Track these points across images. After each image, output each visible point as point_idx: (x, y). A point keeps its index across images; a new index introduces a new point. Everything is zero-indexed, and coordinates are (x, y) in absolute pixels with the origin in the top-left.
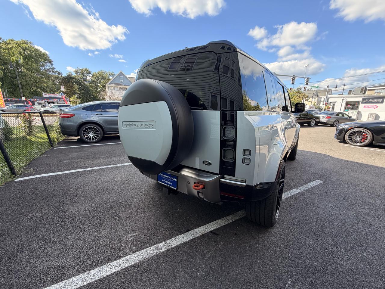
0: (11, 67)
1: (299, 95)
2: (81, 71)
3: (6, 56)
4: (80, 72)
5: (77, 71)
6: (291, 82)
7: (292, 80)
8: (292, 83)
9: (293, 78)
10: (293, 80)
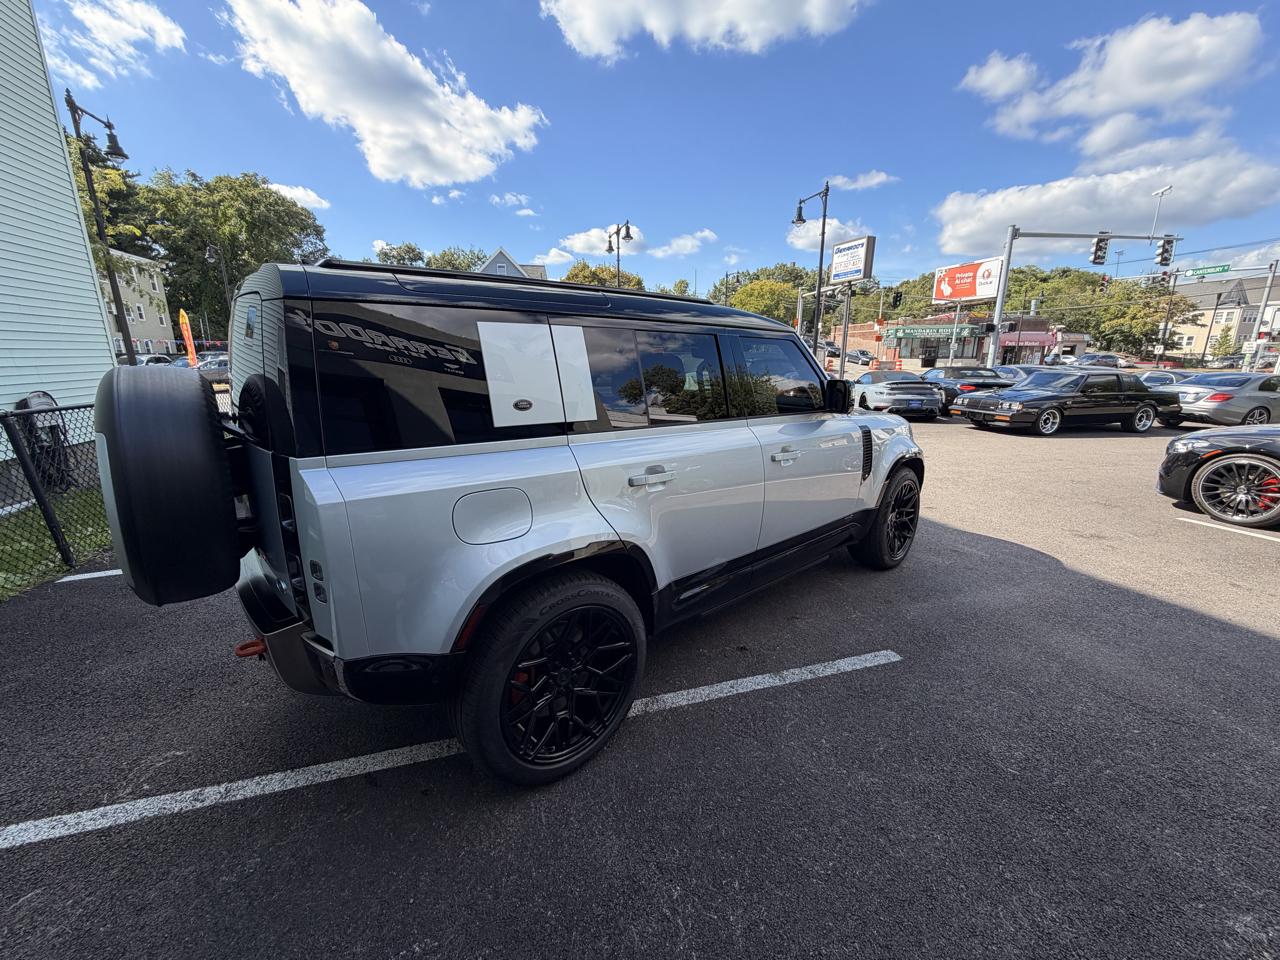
0: (211, 257)
1: (1153, 303)
2: (395, 253)
3: (208, 225)
4: (393, 256)
5: (386, 254)
6: (1092, 258)
7: (1093, 249)
8: (1094, 262)
9: (1100, 241)
10: (1099, 248)
